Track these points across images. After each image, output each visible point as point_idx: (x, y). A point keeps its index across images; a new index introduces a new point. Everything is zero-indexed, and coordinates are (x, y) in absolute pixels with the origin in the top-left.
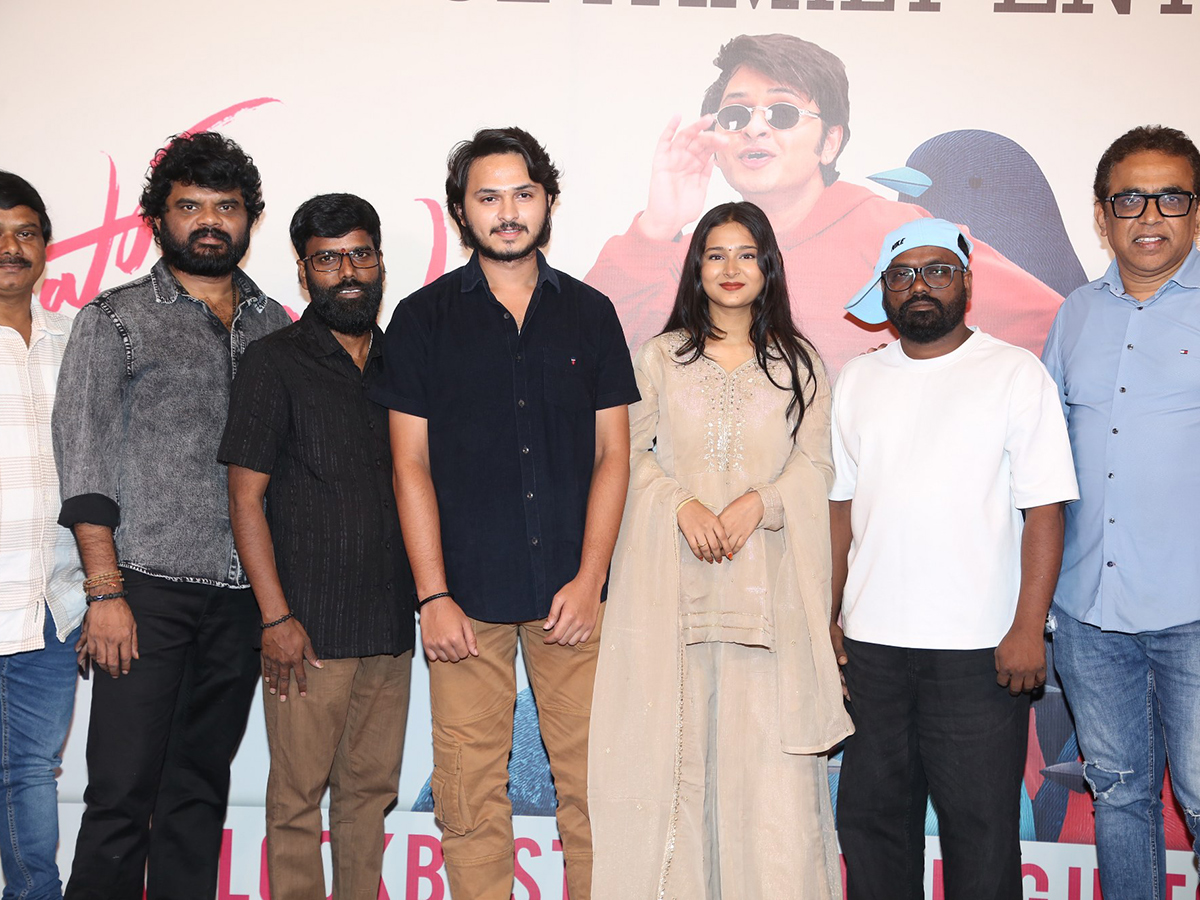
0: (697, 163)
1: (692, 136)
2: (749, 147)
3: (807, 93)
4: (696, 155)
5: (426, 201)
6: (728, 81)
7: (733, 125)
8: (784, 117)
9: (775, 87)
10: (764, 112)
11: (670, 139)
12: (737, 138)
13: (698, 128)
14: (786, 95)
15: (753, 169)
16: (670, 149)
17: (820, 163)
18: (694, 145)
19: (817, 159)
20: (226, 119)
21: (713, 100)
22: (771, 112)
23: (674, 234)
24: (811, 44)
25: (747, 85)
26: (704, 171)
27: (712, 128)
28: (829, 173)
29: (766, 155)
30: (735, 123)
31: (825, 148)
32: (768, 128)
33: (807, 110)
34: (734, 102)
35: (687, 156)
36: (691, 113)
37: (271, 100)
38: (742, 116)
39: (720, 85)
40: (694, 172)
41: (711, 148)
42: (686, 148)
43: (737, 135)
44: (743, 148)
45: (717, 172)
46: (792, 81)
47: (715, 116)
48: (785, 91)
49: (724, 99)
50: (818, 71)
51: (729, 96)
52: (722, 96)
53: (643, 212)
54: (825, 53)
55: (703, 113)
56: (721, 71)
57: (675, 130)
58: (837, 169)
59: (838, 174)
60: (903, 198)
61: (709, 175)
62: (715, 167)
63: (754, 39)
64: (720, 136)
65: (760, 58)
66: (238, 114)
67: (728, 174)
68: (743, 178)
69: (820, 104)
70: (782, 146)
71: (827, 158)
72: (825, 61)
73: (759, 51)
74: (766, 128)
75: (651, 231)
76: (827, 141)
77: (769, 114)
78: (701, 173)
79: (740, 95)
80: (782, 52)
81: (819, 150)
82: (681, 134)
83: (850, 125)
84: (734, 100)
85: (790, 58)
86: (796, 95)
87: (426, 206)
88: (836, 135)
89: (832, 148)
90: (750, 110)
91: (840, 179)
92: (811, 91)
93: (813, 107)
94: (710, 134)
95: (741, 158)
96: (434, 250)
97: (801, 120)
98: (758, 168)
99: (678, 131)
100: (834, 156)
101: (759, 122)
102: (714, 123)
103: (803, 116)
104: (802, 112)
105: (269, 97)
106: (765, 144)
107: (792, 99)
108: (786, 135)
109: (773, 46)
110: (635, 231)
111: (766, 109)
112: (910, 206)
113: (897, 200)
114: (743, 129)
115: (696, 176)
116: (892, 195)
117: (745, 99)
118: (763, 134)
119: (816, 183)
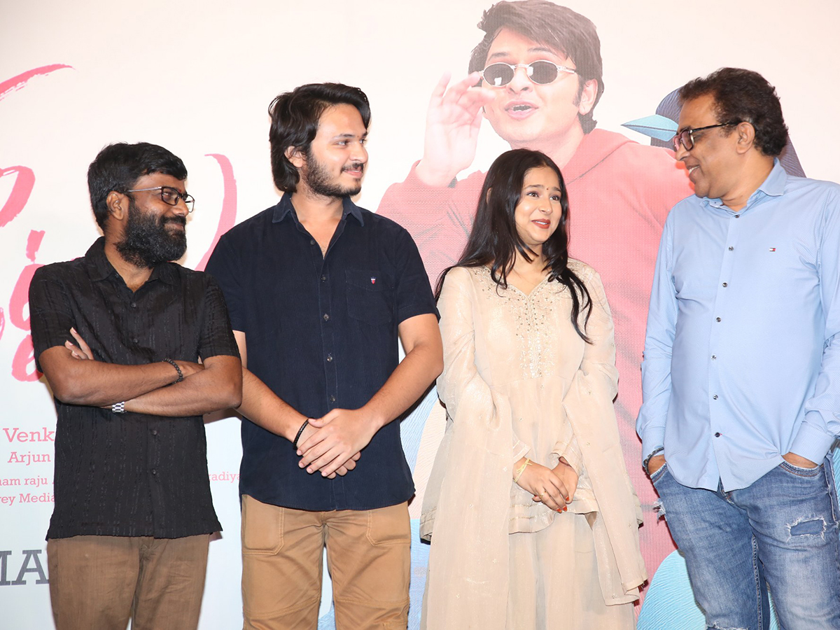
0: (467, 116)
1: (462, 93)
2: (513, 100)
3: (563, 52)
4: (466, 108)
5: (216, 156)
6: (491, 42)
7: (498, 81)
8: (544, 73)
9: (534, 47)
10: (526, 69)
11: (442, 95)
12: (503, 93)
13: (466, 84)
14: (545, 53)
15: (518, 119)
16: (442, 104)
17: (579, 114)
18: (464, 100)
19: (574, 110)
20: (19, 85)
21: (479, 59)
22: (532, 69)
23: (449, 180)
24: (565, 8)
25: (508, 45)
26: (473, 122)
27: (479, 84)
28: (587, 122)
29: (529, 107)
30: (500, 79)
31: (583, 100)
32: (530, 83)
33: (565, 66)
34: (498, 61)
35: (458, 109)
36: (460, 72)
37: (63, 66)
38: (506, 73)
39: (485, 46)
40: (465, 124)
41: (479, 102)
42: (457, 102)
43: (502, 90)
44: (508, 102)
45: (485, 124)
46: (548, 40)
47: (481, 74)
48: (544, 50)
49: (488, 59)
50: (572, 32)
51: (493, 55)
52: (487, 55)
53: (419, 161)
54: (578, 17)
55: (471, 71)
56: (485, 33)
57: (445, 87)
58: (594, 118)
59: (595, 122)
60: (655, 142)
61: (478, 126)
62: (484, 119)
63: (513, 5)
64: (487, 91)
65: (520, 21)
66: (31, 80)
67: (496, 125)
68: (510, 129)
69: (576, 62)
70: (543, 98)
71: (585, 109)
72: (579, 24)
73: (519, 16)
74: (528, 83)
75: (428, 178)
76: (584, 94)
77: (530, 71)
78: (471, 124)
79: (503, 54)
80: (539, 16)
81: (577, 101)
82: (451, 90)
83: (604, 79)
84: (498, 59)
85: (547, 20)
86: (554, 54)
87: (215, 161)
88: (591, 88)
89: (589, 100)
90: (513, 67)
91: (597, 126)
92: (567, 49)
93: (570, 64)
94: (477, 89)
95: (506, 110)
96: (225, 201)
97: (559, 75)
98: (523, 119)
99: (448, 87)
100: (591, 106)
101: (522, 77)
102: (481, 80)
103: (561, 72)
104: (560, 68)
105: (62, 63)
106: (528, 98)
107: (551, 57)
108: (547, 89)
109: (530, 10)
110: (413, 178)
111: (527, 66)
112: (663, 150)
113: (650, 145)
114: (508, 85)
115: (467, 127)
116: (646, 140)
117: (507, 58)
118: (526, 89)
119: (577, 131)
